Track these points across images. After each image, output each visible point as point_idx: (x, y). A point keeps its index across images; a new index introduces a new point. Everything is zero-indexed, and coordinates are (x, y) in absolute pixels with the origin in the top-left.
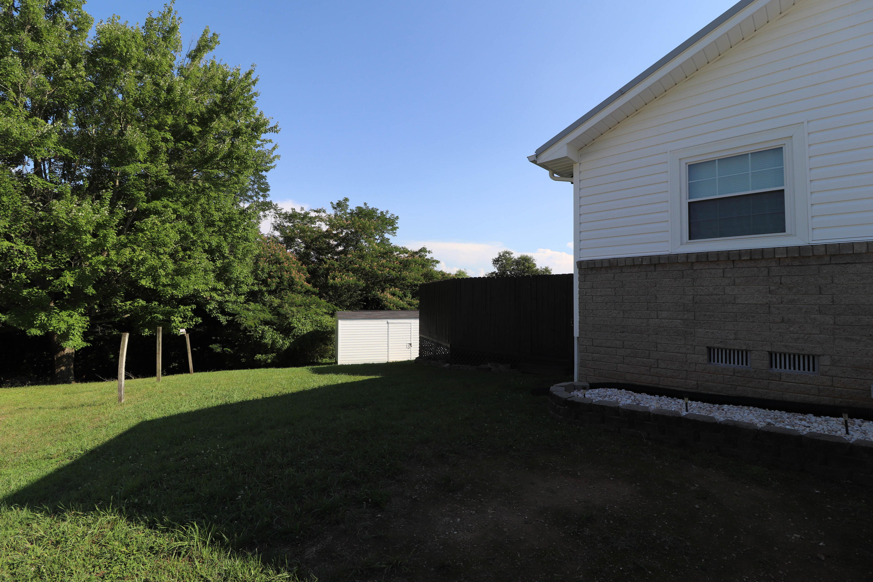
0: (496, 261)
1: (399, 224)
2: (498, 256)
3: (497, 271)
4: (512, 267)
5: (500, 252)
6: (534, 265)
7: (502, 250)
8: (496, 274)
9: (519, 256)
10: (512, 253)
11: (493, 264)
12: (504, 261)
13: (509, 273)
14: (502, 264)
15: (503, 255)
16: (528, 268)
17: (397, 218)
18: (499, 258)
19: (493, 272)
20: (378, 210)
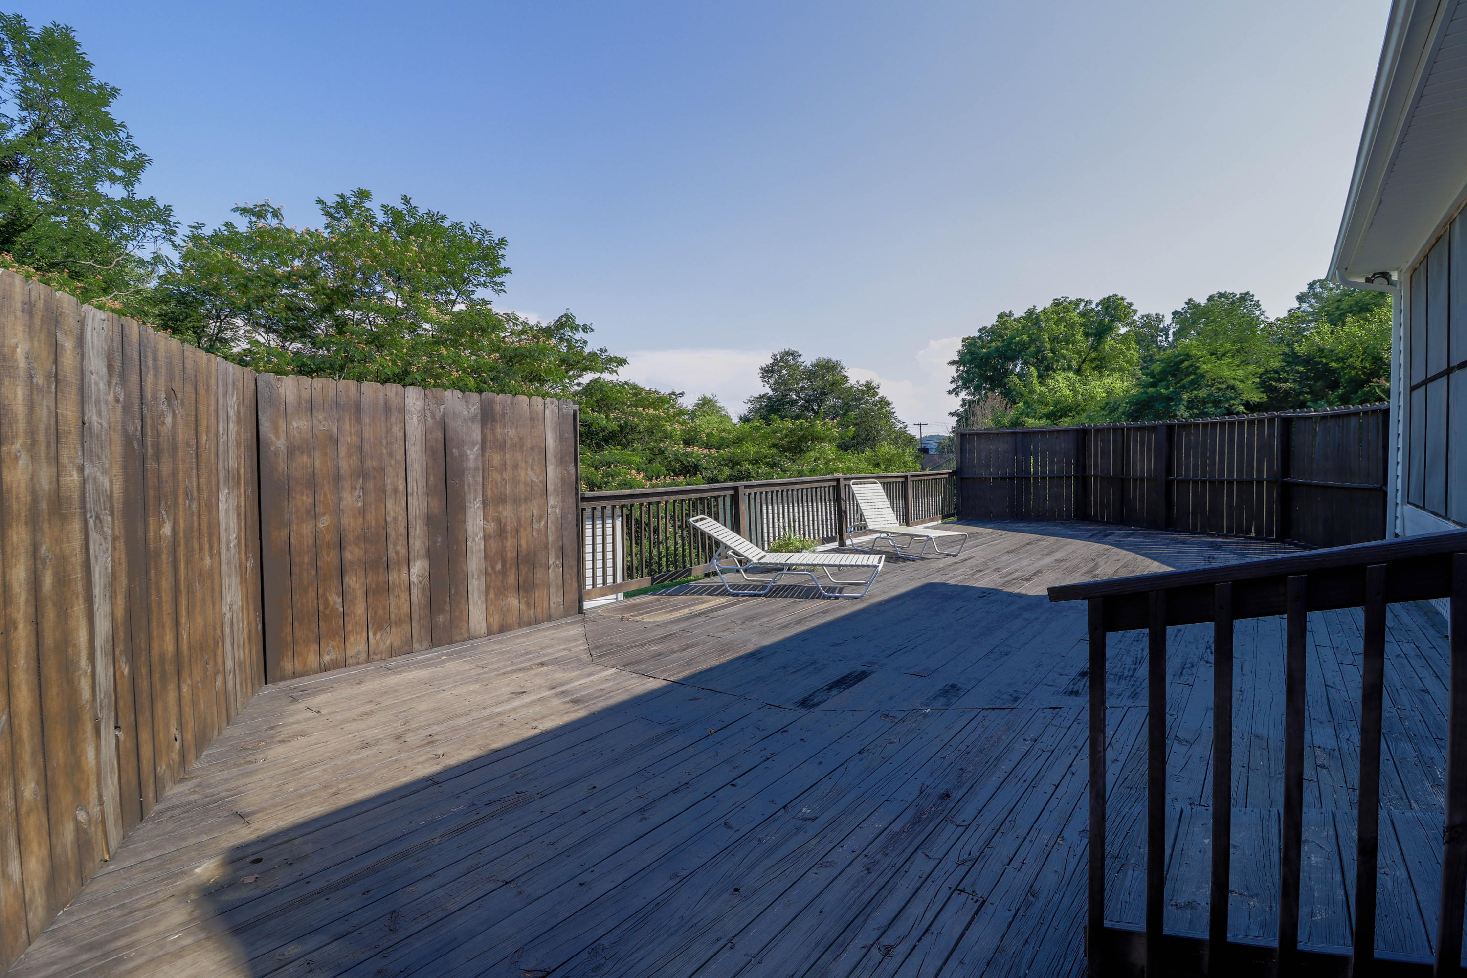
0: (767, 372)
1: (509, 258)
2: (771, 361)
3: (771, 393)
4: (801, 385)
5: (775, 352)
6: (845, 379)
7: (779, 348)
8: (770, 398)
9: (814, 361)
10: (800, 355)
11: (763, 377)
12: (784, 372)
13: (794, 396)
14: (780, 377)
15: (782, 358)
16: (832, 385)
17: (502, 242)
18: (773, 364)
19: (762, 393)
20: (444, 217)
